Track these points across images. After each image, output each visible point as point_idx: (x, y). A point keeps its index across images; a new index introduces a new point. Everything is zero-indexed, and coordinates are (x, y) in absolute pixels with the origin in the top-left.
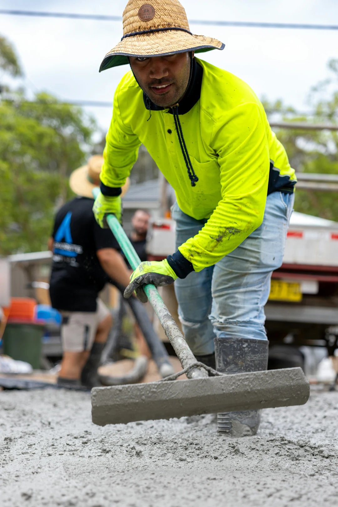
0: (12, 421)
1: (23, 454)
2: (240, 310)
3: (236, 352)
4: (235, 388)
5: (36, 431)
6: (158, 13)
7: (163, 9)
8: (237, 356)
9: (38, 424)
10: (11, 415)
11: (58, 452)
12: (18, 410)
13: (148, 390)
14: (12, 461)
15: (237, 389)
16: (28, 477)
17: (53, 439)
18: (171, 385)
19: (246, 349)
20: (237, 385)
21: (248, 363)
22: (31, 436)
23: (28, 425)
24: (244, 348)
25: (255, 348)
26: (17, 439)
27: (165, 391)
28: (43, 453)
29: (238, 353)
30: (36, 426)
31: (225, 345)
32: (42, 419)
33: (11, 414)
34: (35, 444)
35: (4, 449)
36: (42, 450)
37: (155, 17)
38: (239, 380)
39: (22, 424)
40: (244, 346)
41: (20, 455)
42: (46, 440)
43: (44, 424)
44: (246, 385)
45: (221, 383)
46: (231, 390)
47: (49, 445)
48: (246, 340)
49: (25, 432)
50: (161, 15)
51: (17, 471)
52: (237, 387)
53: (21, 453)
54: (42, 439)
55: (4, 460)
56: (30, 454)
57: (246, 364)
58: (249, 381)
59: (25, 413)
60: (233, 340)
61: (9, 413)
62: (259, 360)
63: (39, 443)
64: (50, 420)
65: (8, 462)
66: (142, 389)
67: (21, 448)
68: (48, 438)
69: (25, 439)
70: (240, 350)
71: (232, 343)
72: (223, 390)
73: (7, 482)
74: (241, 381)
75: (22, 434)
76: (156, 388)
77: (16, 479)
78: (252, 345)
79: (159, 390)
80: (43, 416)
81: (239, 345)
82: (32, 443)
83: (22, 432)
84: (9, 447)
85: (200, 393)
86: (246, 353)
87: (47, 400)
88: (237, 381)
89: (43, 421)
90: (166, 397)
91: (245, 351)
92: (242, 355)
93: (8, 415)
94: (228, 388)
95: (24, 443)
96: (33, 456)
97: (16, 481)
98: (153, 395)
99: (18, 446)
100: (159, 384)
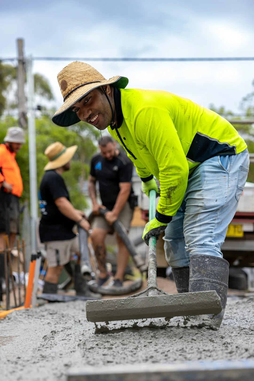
0: (55, 321)
1: (63, 340)
2: (197, 238)
3: (200, 264)
4: (173, 302)
5: (72, 327)
6: (69, 82)
7: (71, 79)
8: (201, 267)
9: (72, 321)
10: (54, 318)
11: (85, 338)
12: (59, 314)
13: (119, 303)
14: (56, 345)
15: (174, 303)
16: (68, 354)
17: (84, 331)
18: (133, 300)
19: (208, 262)
20: (174, 301)
21: (209, 272)
22: (69, 330)
23: (66, 323)
24: (206, 261)
25: (214, 262)
26: (59, 332)
27: (129, 304)
28: (76, 339)
29: (201, 265)
30: (71, 323)
31: (193, 260)
32: (75, 319)
33: (55, 316)
34: (71, 334)
35: (50, 338)
36: (75, 337)
37: (68, 86)
38: (175, 298)
39: (62, 323)
40: (206, 260)
41: (61, 341)
42: (79, 332)
43: (76, 322)
44: (180, 301)
45: (164, 299)
46: (170, 304)
47: (81, 334)
48: (208, 257)
49: (64, 328)
50: (70, 83)
51: (60, 351)
52: (174, 302)
53: (61, 340)
54: (76, 331)
55: (51, 345)
56: (67, 340)
57: (207, 273)
58: (182, 298)
59: (64, 316)
60: (198, 256)
61: (53, 316)
62: (218, 271)
63: (74, 333)
64: (80, 319)
65: (53, 346)
66: (115, 302)
67: (61, 337)
68: (81, 330)
69: (65, 332)
70: (203, 263)
71: (198, 258)
72: (165, 303)
73: (54, 358)
74: (176, 298)
75: (63, 329)
76: (124, 302)
77: (60, 356)
78: (212, 260)
79: (126, 303)
80: (76, 317)
81: (202, 259)
82: (69, 333)
83: (62, 327)
84: (54, 337)
85: (151, 305)
86: (207, 265)
87: (77, 308)
88: (174, 298)
89: (75, 320)
90: (130, 307)
91: (206, 263)
92: (204, 266)
93: (52, 317)
94: (168, 302)
95: (64, 334)
96: (69, 341)
97: (61, 357)
98: (122, 306)
99: (60, 336)
100: (126, 299)
